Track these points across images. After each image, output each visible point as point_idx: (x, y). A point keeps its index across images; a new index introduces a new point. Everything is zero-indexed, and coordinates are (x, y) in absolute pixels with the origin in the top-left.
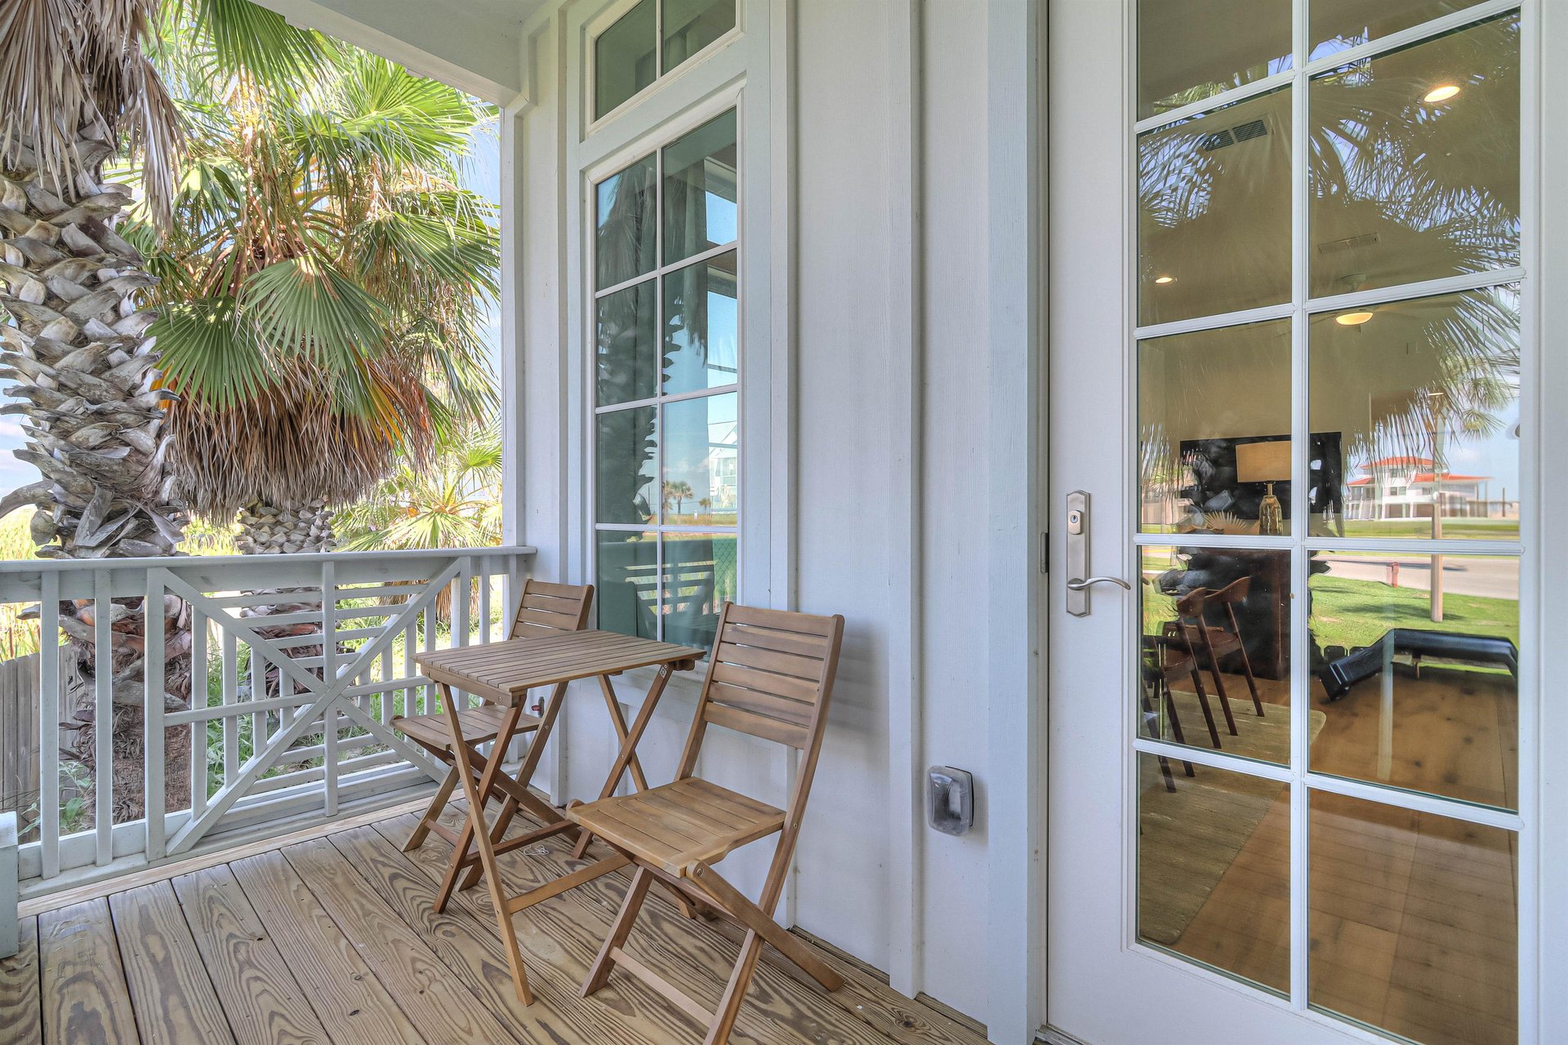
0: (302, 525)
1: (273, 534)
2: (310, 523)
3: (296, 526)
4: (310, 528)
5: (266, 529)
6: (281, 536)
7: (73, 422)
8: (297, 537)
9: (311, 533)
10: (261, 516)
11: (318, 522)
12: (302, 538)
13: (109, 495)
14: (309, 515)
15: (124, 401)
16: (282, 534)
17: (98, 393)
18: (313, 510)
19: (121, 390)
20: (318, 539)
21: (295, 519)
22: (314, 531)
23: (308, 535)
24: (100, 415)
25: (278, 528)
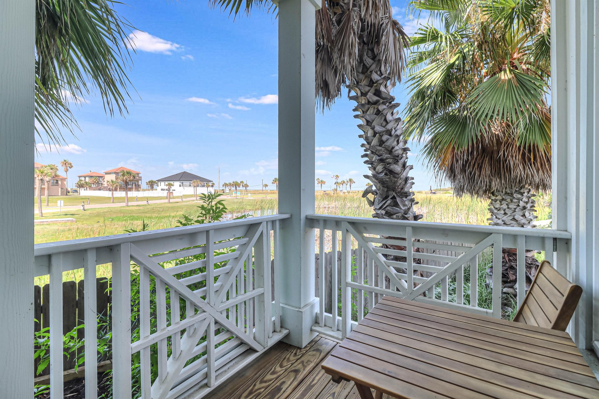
0: (515, 200)
1: (501, 204)
2: (519, 200)
3: (512, 201)
4: (519, 202)
5: (498, 202)
6: (505, 206)
7: (376, 164)
8: (512, 206)
9: (520, 205)
10: (497, 196)
11: (525, 199)
12: (515, 207)
13: (386, 189)
14: (519, 196)
15: (389, 154)
16: (505, 204)
17: (381, 153)
18: (522, 194)
19: (388, 150)
20: (524, 208)
21: (512, 198)
22: (522, 204)
23: (518, 206)
24: (382, 161)
25: (503, 202)
